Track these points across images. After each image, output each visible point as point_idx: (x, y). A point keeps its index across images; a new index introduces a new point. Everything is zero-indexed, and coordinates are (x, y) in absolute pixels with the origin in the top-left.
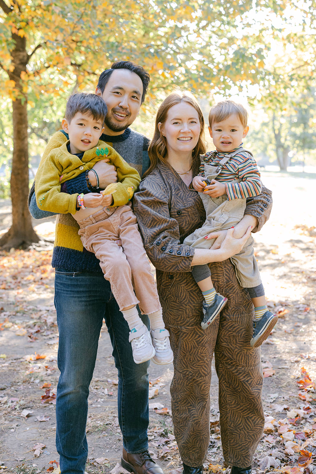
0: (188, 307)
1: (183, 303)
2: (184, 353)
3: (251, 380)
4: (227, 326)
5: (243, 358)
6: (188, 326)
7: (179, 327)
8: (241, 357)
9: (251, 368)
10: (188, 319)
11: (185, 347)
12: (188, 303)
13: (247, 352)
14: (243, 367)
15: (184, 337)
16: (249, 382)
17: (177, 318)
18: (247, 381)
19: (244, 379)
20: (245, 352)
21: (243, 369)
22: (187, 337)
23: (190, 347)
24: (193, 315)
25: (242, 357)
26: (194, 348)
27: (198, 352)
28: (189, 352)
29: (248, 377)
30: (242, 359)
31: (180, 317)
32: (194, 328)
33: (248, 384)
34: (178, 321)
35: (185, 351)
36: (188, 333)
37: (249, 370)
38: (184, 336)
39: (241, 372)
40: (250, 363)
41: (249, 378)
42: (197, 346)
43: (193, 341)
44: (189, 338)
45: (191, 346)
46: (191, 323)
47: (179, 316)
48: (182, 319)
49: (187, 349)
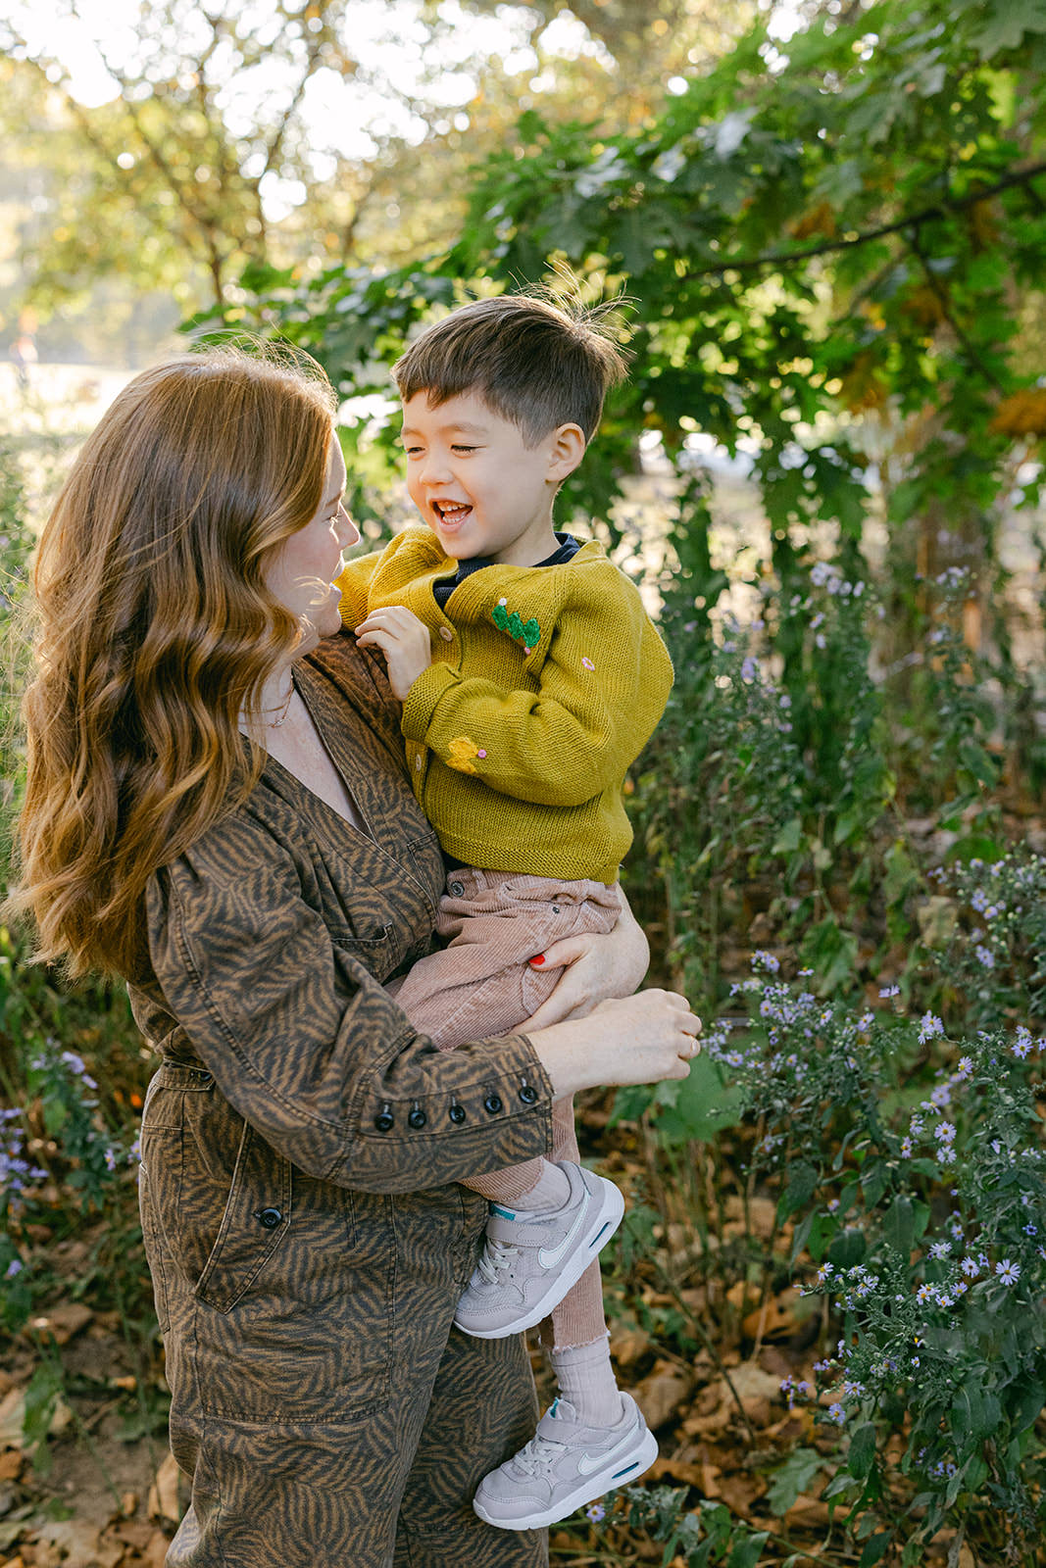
0: (345, 1333)
1: (326, 1317)
2: (302, 1550)
4: (456, 1379)
6: (341, 1421)
7: (296, 1430)
10: (343, 1391)
11: (311, 1521)
12: (346, 1315)
15: (317, 1476)
17: (293, 1390)
22: (329, 1475)
23: (335, 1522)
24: (366, 1370)
26: (353, 1524)
27: (367, 1537)
28: (330, 1547)
31: (307, 1382)
32: (363, 1432)
34: (293, 1404)
35: (308, 1540)
36: (336, 1457)
38: (316, 1468)
42: (366, 1511)
43: (353, 1493)
44: (339, 1478)
45: (341, 1518)
46: (352, 1407)
47: (302, 1376)
48: (319, 1388)
49: (318, 1531)
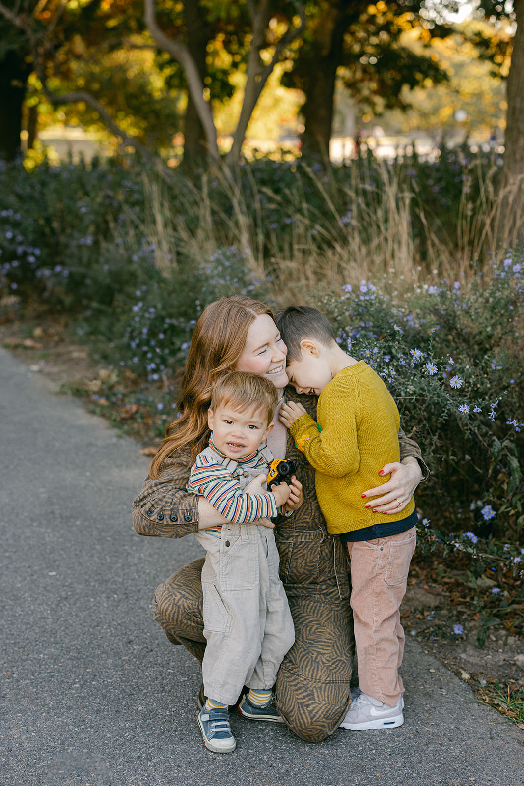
3: (314, 706)
5: (309, 664)
8: (306, 662)
9: (320, 685)
13: (316, 658)
14: (305, 679)
16: (309, 709)
18: (308, 706)
19: (302, 701)
20: (314, 656)
21: (305, 683)
25: (308, 662)
29: (310, 699)
30: (307, 666)
33: (306, 711)
37: (315, 687)
39: (302, 687)
40: (318, 676)
41: (311, 702)
